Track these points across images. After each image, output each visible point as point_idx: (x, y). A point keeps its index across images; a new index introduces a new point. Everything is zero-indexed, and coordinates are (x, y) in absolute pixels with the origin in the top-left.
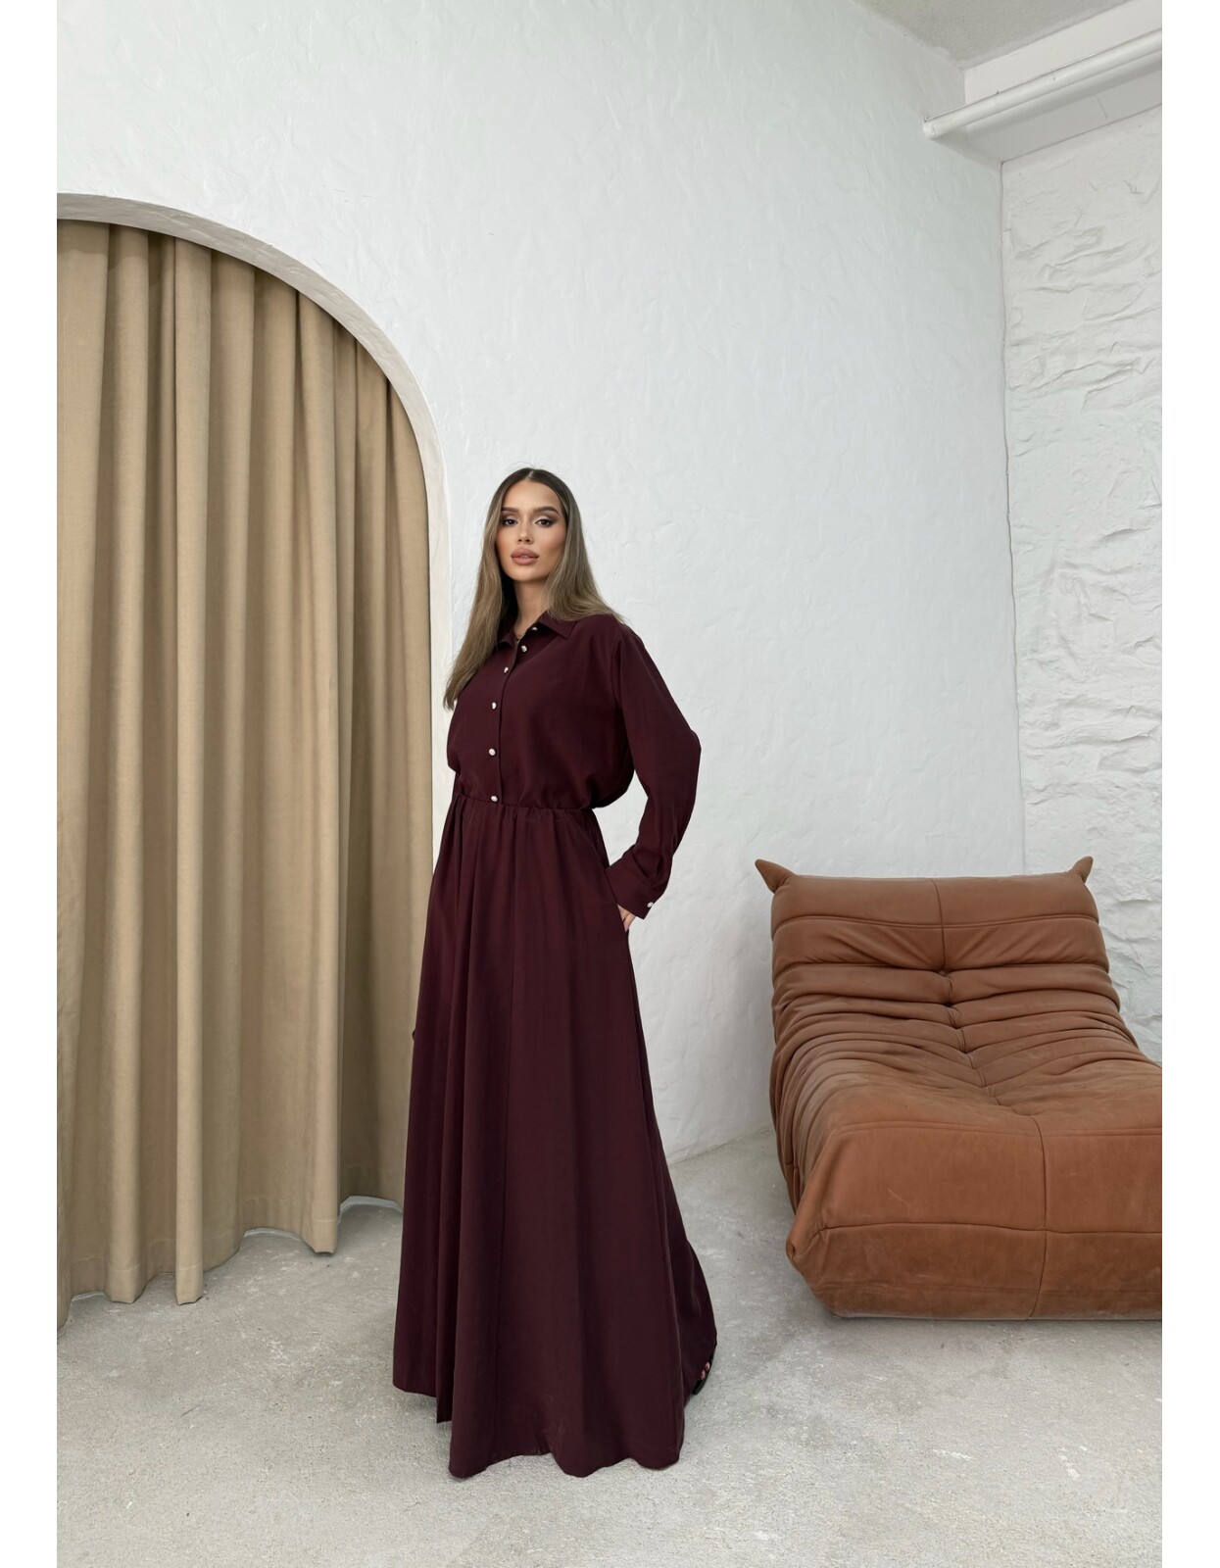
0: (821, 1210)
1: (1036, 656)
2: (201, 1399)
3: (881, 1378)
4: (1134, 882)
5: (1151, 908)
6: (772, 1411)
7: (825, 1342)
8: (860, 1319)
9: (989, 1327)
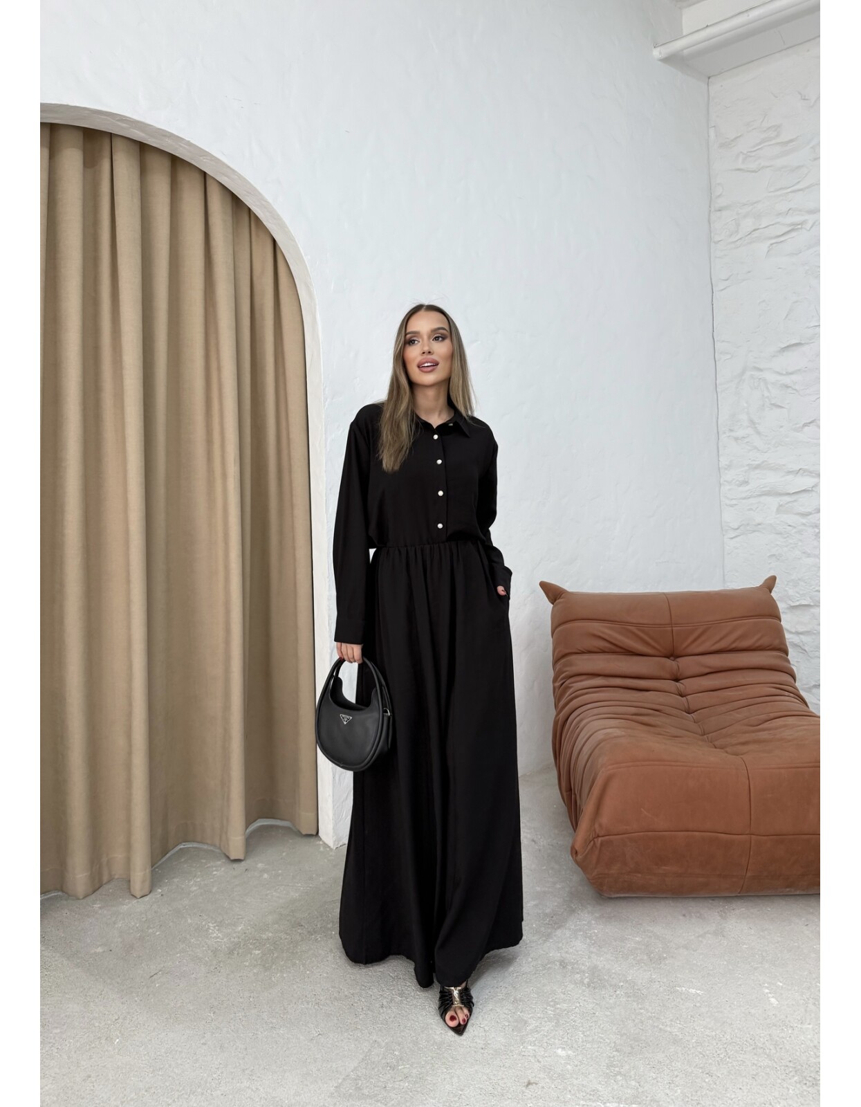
0: (594, 824)
1: (733, 434)
2: (162, 966)
3: (637, 939)
4: (801, 592)
5: (813, 610)
6: (563, 964)
7: (597, 915)
8: (620, 898)
9: (711, 901)
